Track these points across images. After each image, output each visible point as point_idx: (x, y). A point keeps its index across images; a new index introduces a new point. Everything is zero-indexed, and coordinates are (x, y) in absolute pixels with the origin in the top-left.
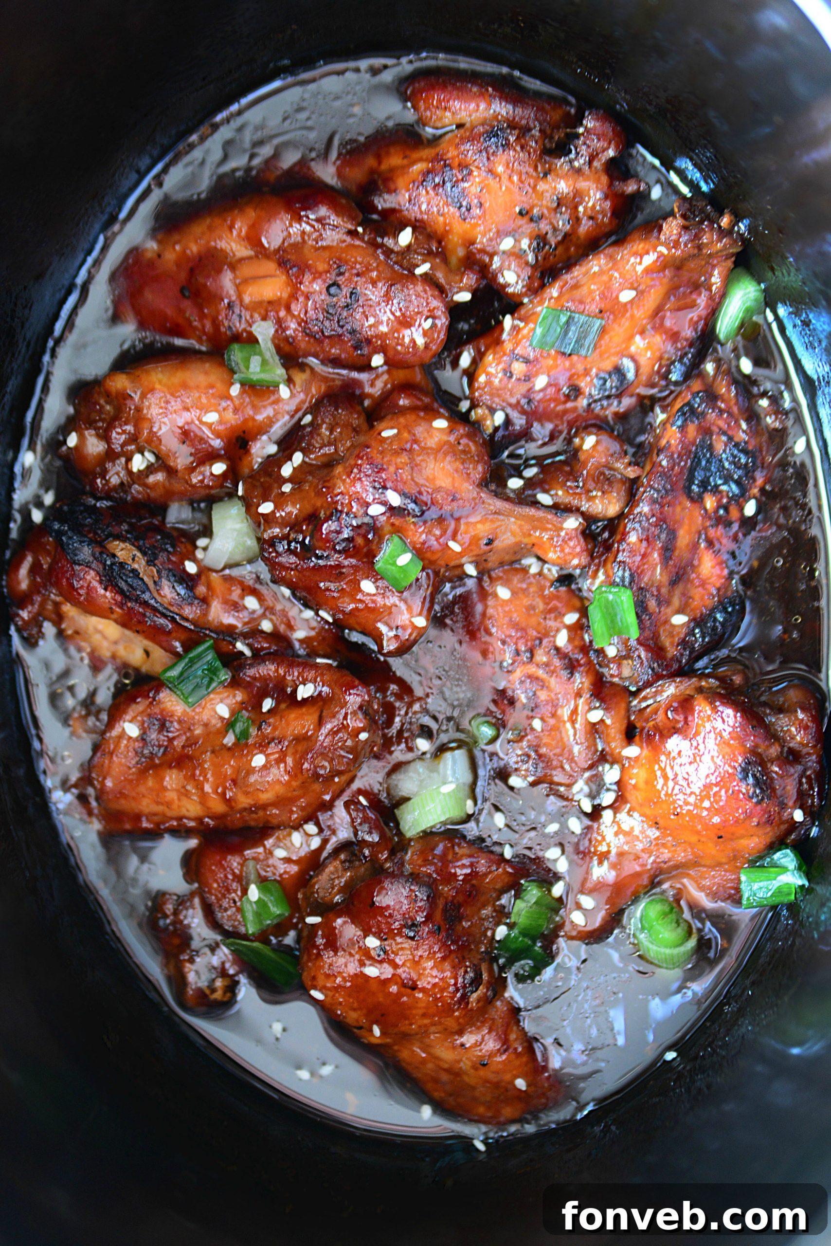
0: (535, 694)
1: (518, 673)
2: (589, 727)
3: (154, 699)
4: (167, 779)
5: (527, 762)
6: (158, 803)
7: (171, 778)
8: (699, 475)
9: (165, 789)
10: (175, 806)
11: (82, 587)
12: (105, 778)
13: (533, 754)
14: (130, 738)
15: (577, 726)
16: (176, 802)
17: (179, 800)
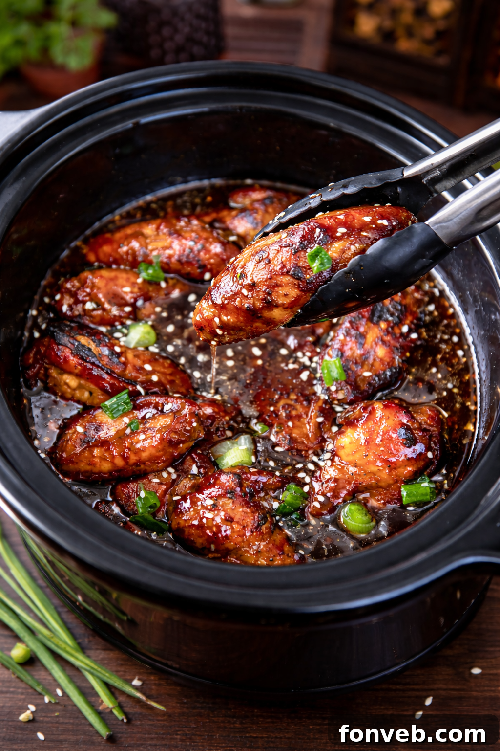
0: (290, 412)
1: (282, 403)
2: (317, 425)
3: (92, 415)
4: (95, 451)
5: (285, 440)
6: (89, 465)
7: (97, 451)
8: (377, 314)
9: (94, 456)
10: (98, 466)
11: (62, 356)
12: (62, 453)
13: (288, 437)
14: (78, 433)
15: (311, 424)
16: (99, 463)
17: (100, 462)
